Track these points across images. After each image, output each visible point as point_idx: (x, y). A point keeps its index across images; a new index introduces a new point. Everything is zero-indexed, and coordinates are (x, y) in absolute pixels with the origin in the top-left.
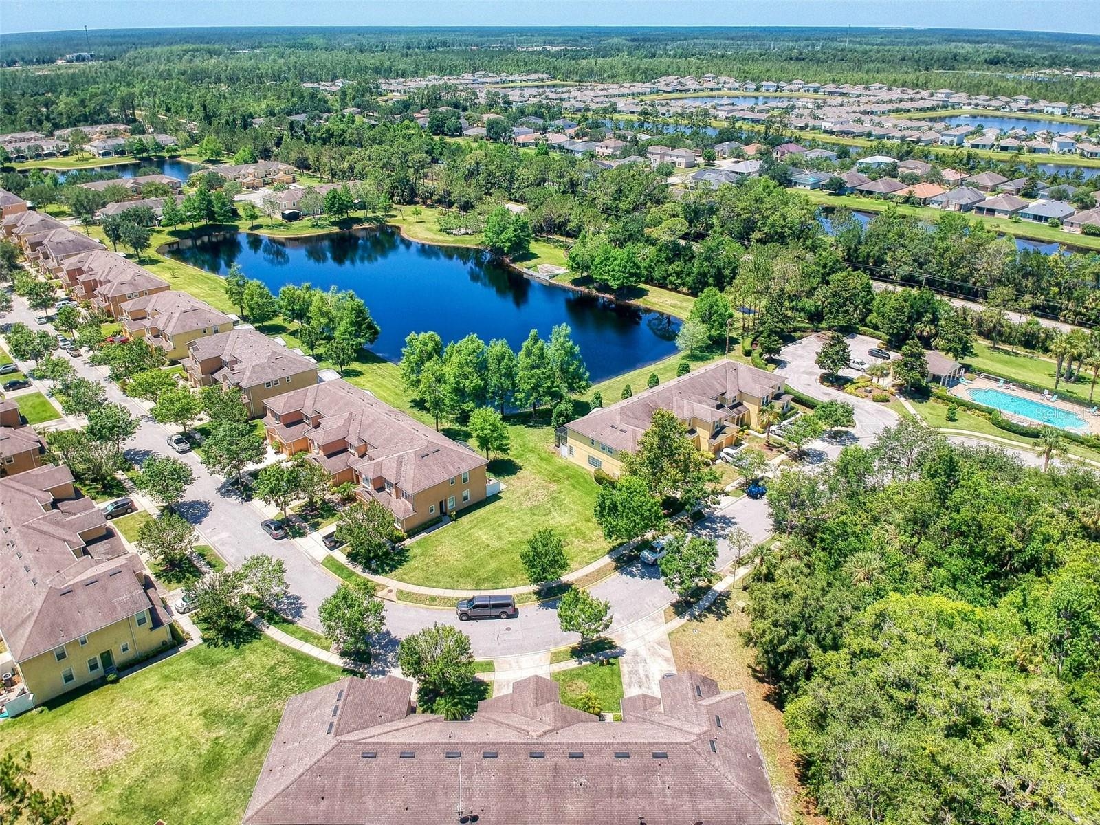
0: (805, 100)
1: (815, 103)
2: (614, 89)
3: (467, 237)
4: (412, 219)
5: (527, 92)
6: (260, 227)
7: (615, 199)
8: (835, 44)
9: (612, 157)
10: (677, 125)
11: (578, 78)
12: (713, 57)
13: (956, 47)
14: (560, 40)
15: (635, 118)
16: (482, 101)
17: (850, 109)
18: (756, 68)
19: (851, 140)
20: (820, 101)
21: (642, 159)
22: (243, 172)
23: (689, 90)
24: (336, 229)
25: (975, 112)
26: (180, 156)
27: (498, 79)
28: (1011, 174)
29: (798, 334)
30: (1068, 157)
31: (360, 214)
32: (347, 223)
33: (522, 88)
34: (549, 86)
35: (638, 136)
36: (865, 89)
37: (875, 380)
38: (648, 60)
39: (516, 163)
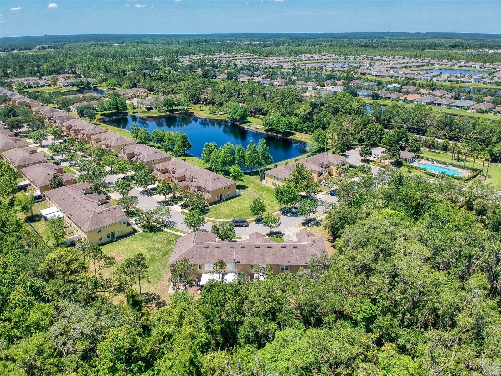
0: (366, 63)
1: (370, 64)
2: (282, 59)
3: (222, 116)
4: (199, 109)
5: (243, 61)
6: (137, 112)
7: (282, 101)
8: (383, 40)
9: (281, 85)
10: (309, 73)
11: (266, 55)
12: (326, 46)
13: (438, 40)
14: (258, 39)
15: (291, 71)
16: (225, 65)
17: (385, 66)
18: (346, 50)
19: (384, 78)
20: (372, 63)
21: (293, 86)
22: (127, 92)
23: (315, 60)
24: (168, 113)
25: (441, 67)
26: (97, 87)
27: (231, 56)
28: (450, 90)
29: (354, 146)
30: (478, 84)
31: (177, 108)
32: (172, 111)
33: (241, 59)
34: (252, 59)
35: (292, 78)
36: (393, 58)
37: (382, 161)
38: (297, 47)
39: (241, 88)
